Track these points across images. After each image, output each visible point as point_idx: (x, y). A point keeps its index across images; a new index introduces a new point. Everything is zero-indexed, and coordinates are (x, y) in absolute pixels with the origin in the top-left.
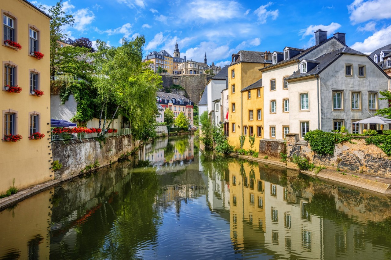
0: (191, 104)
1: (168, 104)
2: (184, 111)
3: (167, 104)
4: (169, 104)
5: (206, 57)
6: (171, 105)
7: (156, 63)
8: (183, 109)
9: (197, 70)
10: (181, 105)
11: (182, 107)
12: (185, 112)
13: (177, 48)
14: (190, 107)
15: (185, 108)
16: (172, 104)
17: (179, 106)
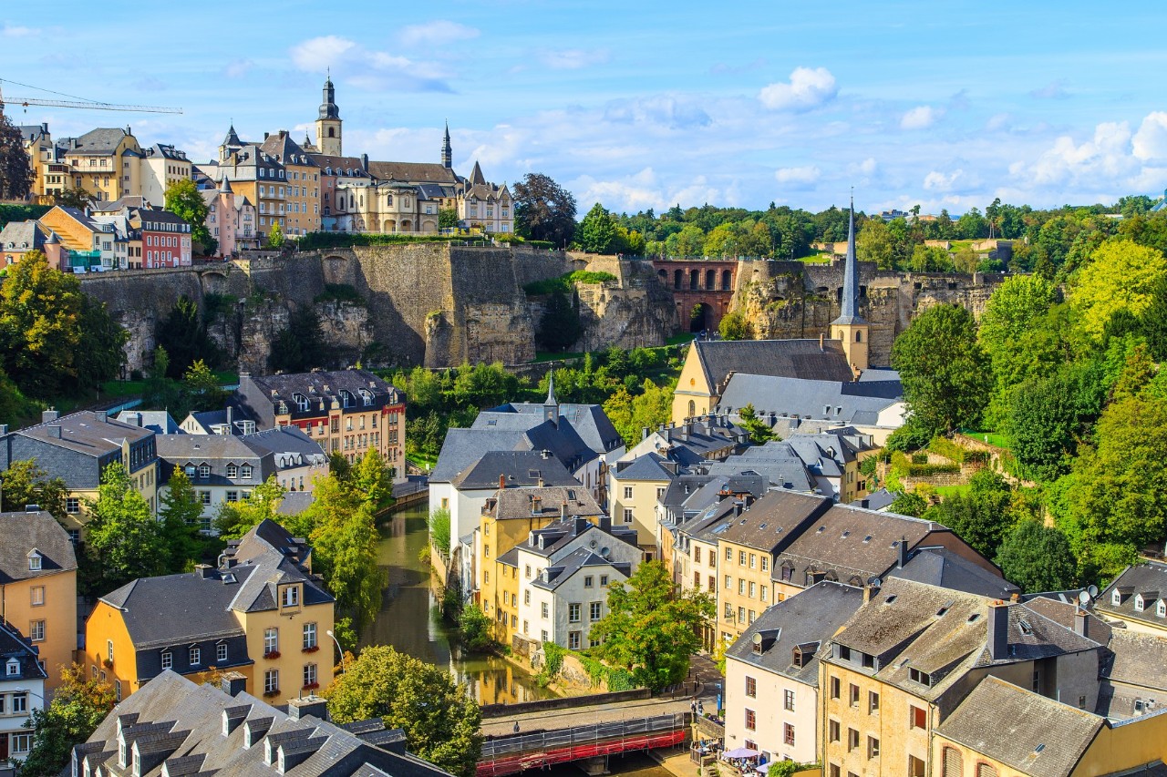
0: (399, 401)
1: (328, 415)
2: (375, 426)
3: (326, 413)
4: (331, 413)
5: (448, 139)
6: (338, 416)
7: (259, 199)
8: (374, 420)
9: (413, 220)
10: (369, 409)
11: (369, 415)
12: (378, 429)
13: (331, 99)
14: (394, 410)
15: (379, 418)
16: (340, 412)
17: (361, 414)
